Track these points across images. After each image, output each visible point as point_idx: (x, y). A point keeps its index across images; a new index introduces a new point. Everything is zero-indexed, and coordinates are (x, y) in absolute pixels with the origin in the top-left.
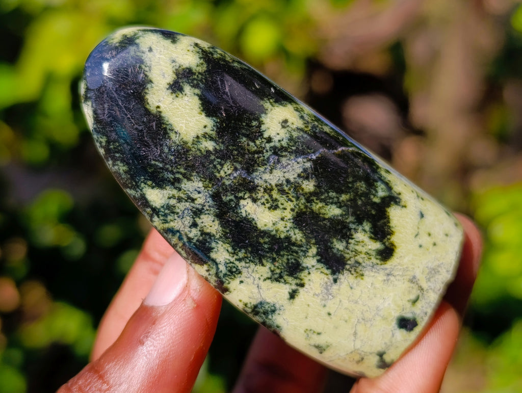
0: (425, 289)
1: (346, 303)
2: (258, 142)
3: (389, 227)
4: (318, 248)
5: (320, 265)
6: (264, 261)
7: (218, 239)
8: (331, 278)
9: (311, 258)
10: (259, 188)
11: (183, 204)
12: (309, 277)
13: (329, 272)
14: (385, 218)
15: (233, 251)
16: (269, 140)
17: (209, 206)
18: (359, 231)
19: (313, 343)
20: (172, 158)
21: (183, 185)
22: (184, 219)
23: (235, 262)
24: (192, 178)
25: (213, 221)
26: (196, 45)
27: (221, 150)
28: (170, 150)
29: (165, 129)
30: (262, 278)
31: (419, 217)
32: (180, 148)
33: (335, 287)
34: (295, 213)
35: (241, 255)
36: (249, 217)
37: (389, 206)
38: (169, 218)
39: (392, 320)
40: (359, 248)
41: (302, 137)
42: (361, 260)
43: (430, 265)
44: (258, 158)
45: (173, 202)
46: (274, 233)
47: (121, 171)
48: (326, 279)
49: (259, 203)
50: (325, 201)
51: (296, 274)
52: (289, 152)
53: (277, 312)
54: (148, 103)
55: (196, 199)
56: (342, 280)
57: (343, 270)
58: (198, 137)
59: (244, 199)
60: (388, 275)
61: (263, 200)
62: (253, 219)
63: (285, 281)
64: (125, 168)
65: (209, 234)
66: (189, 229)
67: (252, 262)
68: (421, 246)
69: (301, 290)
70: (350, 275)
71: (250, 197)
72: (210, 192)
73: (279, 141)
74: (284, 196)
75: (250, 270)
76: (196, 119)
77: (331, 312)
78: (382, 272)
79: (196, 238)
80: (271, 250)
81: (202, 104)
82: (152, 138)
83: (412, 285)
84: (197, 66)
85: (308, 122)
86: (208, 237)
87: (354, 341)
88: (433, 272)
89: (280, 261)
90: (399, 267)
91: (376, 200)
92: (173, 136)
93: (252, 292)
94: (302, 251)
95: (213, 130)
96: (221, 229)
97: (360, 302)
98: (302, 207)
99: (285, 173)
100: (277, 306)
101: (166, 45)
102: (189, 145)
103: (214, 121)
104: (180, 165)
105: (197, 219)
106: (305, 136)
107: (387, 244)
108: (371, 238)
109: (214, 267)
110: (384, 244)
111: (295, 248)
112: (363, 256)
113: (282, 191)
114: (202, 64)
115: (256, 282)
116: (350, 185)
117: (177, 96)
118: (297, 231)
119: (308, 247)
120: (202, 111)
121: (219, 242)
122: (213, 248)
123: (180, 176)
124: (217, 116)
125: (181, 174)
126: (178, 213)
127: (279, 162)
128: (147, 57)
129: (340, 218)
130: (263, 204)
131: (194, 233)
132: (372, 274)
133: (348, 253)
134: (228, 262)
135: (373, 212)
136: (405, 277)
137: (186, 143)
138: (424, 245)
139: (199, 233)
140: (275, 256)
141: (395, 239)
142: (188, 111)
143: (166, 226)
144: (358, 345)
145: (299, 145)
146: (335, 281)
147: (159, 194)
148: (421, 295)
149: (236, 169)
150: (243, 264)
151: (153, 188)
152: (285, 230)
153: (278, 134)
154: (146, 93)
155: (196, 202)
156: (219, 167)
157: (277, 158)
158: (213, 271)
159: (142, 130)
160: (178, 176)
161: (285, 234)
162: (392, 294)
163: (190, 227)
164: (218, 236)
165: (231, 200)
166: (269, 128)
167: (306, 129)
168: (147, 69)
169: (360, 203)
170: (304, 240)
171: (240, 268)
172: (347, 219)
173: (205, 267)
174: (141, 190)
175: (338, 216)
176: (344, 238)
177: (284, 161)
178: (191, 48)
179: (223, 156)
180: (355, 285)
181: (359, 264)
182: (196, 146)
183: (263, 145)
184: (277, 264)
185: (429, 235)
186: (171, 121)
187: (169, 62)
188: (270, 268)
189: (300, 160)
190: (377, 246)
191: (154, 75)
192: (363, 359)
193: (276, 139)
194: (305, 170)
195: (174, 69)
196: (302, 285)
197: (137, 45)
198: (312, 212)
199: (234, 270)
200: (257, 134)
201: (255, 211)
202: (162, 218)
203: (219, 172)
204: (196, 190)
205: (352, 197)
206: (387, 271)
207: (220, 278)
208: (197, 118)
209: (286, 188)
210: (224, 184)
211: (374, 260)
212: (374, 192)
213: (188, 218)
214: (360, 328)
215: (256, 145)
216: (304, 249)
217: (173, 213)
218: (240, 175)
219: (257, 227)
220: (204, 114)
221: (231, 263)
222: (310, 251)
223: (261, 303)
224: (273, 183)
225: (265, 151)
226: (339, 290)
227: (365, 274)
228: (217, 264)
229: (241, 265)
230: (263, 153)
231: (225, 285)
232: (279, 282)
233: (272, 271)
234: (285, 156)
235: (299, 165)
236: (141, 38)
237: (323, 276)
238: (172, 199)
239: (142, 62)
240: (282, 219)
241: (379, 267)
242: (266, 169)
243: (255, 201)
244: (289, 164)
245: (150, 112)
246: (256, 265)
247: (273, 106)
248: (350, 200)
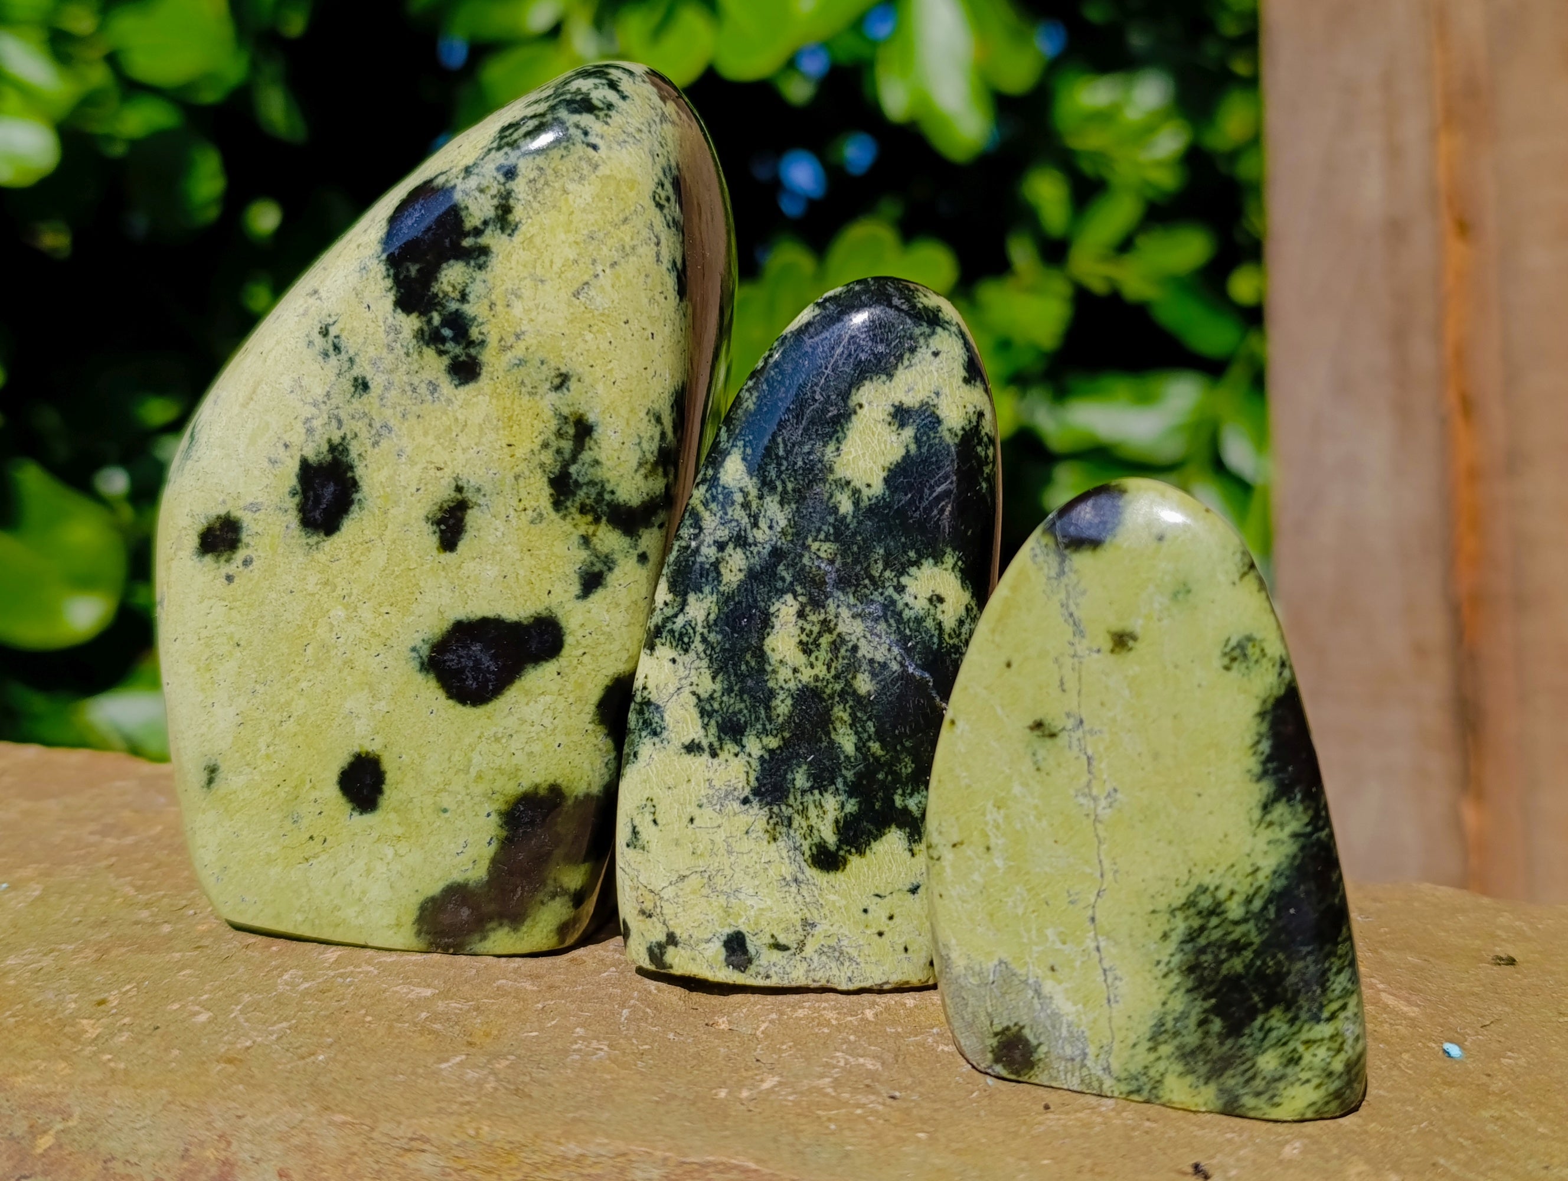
0: (803, 954)
1: (720, 836)
2: (887, 574)
3: (868, 844)
4: (779, 747)
5: (755, 764)
6: (720, 678)
7: (718, 592)
8: (747, 791)
9: (760, 746)
10: (822, 611)
11: (743, 513)
12: (731, 757)
13: (754, 783)
14: (878, 830)
15: (711, 622)
16: (900, 589)
17: (759, 553)
18: (838, 798)
19: (636, 823)
20: (800, 463)
21: (768, 499)
22: (722, 528)
23: (698, 634)
24: (786, 506)
25: (740, 570)
26: (981, 415)
27: (847, 527)
28: (809, 453)
29: (836, 431)
30: (694, 688)
31: (909, 886)
32: (820, 466)
33: (736, 806)
34: (812, 684)
35: (713, 637)
36: (773, 619)
37: (900, 827)
38: (713, 506)
39: (730, 925)
40: (813, 812)
41: (932, 636)
42: (795, 824)
43: (845, 942)
44: (865, 586)
45: (738, 498)
46: (769, 668)
47: (745, 405)
48: (740, 785)
49: (800, 622)
50: (854, 723)
51: (726, 734)
52: (898, 628)
53: (656, 740)
54: (858, 389)
55: (758, 528)
56: (751, 811)
57: (768, 804)
58: (848, 483)
59: (795, 598)
60: (796, 880)
61: (808, 627)
62: (773, 627)
63: (707, 725)
64: (752, 407)
65: (719, 574)
66: (711, 542)
67: (710, 660)
68: (865, 911)
69: (706, 756)
70: (765, 819)
71: (803, 606)
72: (779, 543)
73: (907, 605)
74: (830, 655)
75: (697, 663)
76: (871, 469)
77: (695, 822)
78: (794, 867)
79: (703, 559)
80: (741, 678)
81: (898, 465)
82: (812, 422)
83: (799, 928)
84: (950, 430)
85: (960, 634)
86: (714, 574)
87: (671, 884)
88: (837, 954)
89: (732, 701)
90: (816, 893)
91: (898, 801)
92: (831, 447)
93: (666, 684)
94: (764, 725)
95: (870, 500)
96: (735, 587)
97: (733, 858)
98: (828, 691)
99: (864, 637)
100: (665, 734)
101: (955, 372)
102: (831, 477)
103: (884, 494)
104: (796, 479)
105: (731, 545)
106: (935, 640)
107: (842, 853)
108: (837, 821)
109: (676, 609)
110: (839, 848)
111: (763, 712)
112: (804, 824)
113: (835, 647)
114: (956, 435)
115: (684, 682)
116: (898, 748)
117: (890, 424)
118: (789, 701)
119: (775, 732)
120: (889, 470)
121: (715, 595)
122: (702, 592)
123: (780, 489)
124: (892, 493)
125: (785, 487)
126: (726, 514)
127: (876, 620)
128: (923, 354)
129: (842, 758)
130: (803, 629)
131: (709, 552)
132: (784, 854)
133: (796, 799)
134: (693, 624)
135: (877, 806)
136: (806, 911)
137: (831, 470)
138: (870, 915)
139: (713, 559)
140: (736, 688)
141: (855, 862)
142: (877, 449)
143: (701, 508)
144: (668, 893)
145: (916, 637)
146: (745, 801)
147: (740, 472)
148: (793, 951)
149: (831, 562)
150: (701, 648)
151: (744, 459)
152: (781, 682)
153: (916, 598)
154: (871, 379)
155: (755, 530)
156: (822, 536)
157: (880, 613)
158: (669, 612)
159: (816, 401)
160: (778, 483)
161: (775, 687)
162: (769, 902)
163: (715, 542)
164: (721, 589)
165: (783, 579)
166: (916, 579)
167: (946, 637)
168: (906, 363)
169: (880, 776)
170: (781, 720)
171: (693, 647)
172: (847, 769)
173: (669, 597)
174: (733, 446)
175: (844, 752)
176: (815, 781)
177: (882, 627)
178: (971, 409)
179: (839, 533)
180: (754, 836)
181: (790, 825)
182: (834, 487)
183: (887, 584)
184: (725, 698)
185: (891, 918)
186: (850, 434)
187: (933, 388)
188: (715, 691)
189: (896, 650)
190: (831, 839)
191: (903, 376)
192: (650, 916)
193: (907, 598)
194: (884, 666)
195: (926, 400)
196: (714, 755)
197: (933, 333)
198: (828, 710)
199: (686, 640)
200: (898, 566)
201: (786, 623)
202: (708, 496)
203: (815, 540)
204: (771, 520)
205: (883, 759)
206: (800, 877)
207: (664, 626)
208: (875, 468)
209: (843, 651)
210: (801, 556)
211: (806, 847)
212: (909, 791)
213: (727, 532)
214: (694, 881)
215: (881, 573)
216: (768, 727)
217: (723, 507)
218: (826, 573)
219: (764, 639)
220: (885, 474)
221: (694, 629)
222: (770, 738)
223: (658, 707)
224: (841, 628)
225: (880, 590)
226: (735, 814)
227: (778, 843)
228: (682, 610)
229: (698, 645)
230: (876, 590)
231: (657, 641)
232: (702, 717)
233: (711, 697)
234: (890, 626)
235: (886, 653)
236: (946, 333)
237: (743, 777)
238: (741, 494)
239: (913, 350)
240: (795, 671)
241: (800, 858)
242: (855, 606)
243: (801, 614)
244: (880, 638)
245: (848, 398)
246: (709, 667)
247: (953, 568)
248: (877, 759)
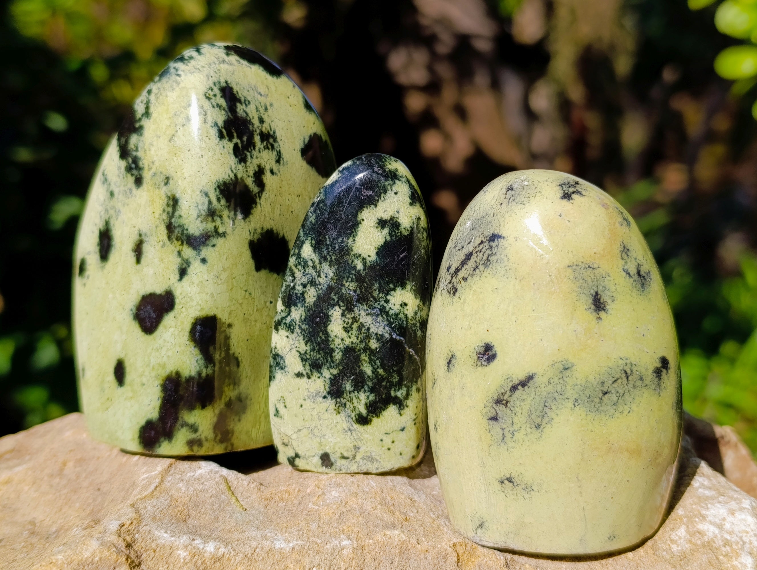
0: (356, 460)
1: (315, 413)
2: (381, 295)
3: (381, 412)
4: (338, 374)
5: (328, 381)
6: (309, 344)
7: (305, 306)
8: (325, 393)
9: (329, 373)
10: (353, 313)
11: (313, 271)
12: (317, 379)
13: (328, 389)
14: (385, 406)
15: (303, 320)
16: (387, 301)
17: (322, 288)
18: (366, 394)
19: (277, 406)
20: (337, 247)
21: (324, 264)
22: (304, 277)
23: (297, 325)
24: (333, 267)
25: (314, 296)
26: (419, 219)
27: (361, 275)
28: (341, 243)
29: (353, 232)
30: (298, 349)
31: (400, 428)
32: (346, 248)
33: (321, 399)
34: (351, 345)
35: (304, 327)
36: (331, 318)
37: (394, 404)
38: (299, 267)
39: (322, 450)
40: (355, 400)
41: (403, 321)
42: (348, 406)
43: (373, 454)
44: (371, 301)
45: (310, 264)
46: (330, 339)
47: (310, 219)
48: (322, 391)
49: (343, 318)
50: (371, 360)
51: (313, 369)
52: (387, 319)
53: (283, 371)
54: (361, 212)
55: (321, 277)
56: (327, 401)
57: (334, 398)
58: (360, 255)
59: (340, 308)
60: (350, 430)
61: (347, 320)
62: (331, 321)
63: (305, 365)
64: (313, 221)
65: (304, 298)
66: (300, 284)
67: (304, 336)
68: (382, 440)
69: (305, 379)
70: (334, 405)
71: (344, 311)
72: (331, 284)
73: (390, 308)
74: (357, 332)
75: (298, 338)
76: (370, 248)
77: (303, 407)
78: (349, 424)
79: (297, 292)
80: (319, 344)
81: (382, 246)
82: (341, 228)
83: (353, 450)
84: (405, 228)
85: (416, 319)
86: (302, 298)
87: (295, 433)
88: (370, 459)
89: (315, 354)
90: (359, 434)
91: (393, 394)
92: (351, 239)
93: (285, 347)
94: (330, 364)
95: (370, 262)
96: (312, 304)
97: (321, 422)
98: (358, 348)
99: (372, 323)
100: (286, 369)
101: (406, 201)
102: (352, 253)
103: (377, 260)
104: (336, 255)
105: (309, 285)
106: (405, 322)
107: (369, 417)
108: (366, 404)
109: (287, 314)
110: (368, 415)
111: (329, 359)
112: (352, 406)
113: (359, 329)
114: (408, 230)
115: (293, 346)
116: (391, 371)
117: (377, 227)
118: (341, 353)
119: (335, 367)
120: (378, 249)
121: (303, 308)
122: (297, 306)
123: (329, 259)
124: (380, 259)
125: (331, 259)
126: (305, 271)
127: (377, 316)
128: (390, 194)
129: (366, 377)
130: (344, 322)
131: (299, 288)
132: (344, 419)
133: (347, 395)
134: (295, 321)
135: (384, 396)
136: (355, 442)
137: (352, 250)
138: (384, 442)
139: (301, 292)
140: (317, 348)
141: (375, 421)
142: (372, 240)
143: (294, 268)
144: (294, 437)
145: (396, 322)
146: (325, 397)
147: (310, 252)
148: (351, 459)
149: (355, 291)
150: (299, 331)
151: (312, 246)
152: (337, 345)
153: (394, 305)
154: (367, 207)
155: (319, 278)
156: (350, 280)
157: (379, 313)
158: (284, 315)
159: (342, 218)
160: (328, 257)
161: (334, 347)
162: (339, 439)
163: (301, 284)
164: (306, 305)
165: (334, 300)
166: (394, 296)
167: (409, 321)
168: (383, 199)
169: (384, 384)
170: (338, 361)
171: (295, 331)
172: (368, 381)
173: (283, 308)
174: (306, 239)
175: (366, 374)
176: (355, 387)
177: (380, 319)
178: (414, 217)
179: (359, 279)
180: (330, 412)
181: (345, 406)
182: (353, 257)
183: (381, 300)
184: (312, 353)
185: (393, 442)
186: (359, 233)
187: (396, 210)
188: (307, 350)
189: (387, 328)
190: (364, 412)
191: (381, 205)
192: (287, 445)
193: (390, 305)
194: (382, 336)
195: (393, 215)
196: (309, 378)
197: (394, 183)
198: (359, 356)
199: (292, 328)
200: (386, 292)
201: (337, 319)
202: (297, 262)
203: (347, 282)
204: (326, 274)
205: (384, 376)
206: (352, 428)
207: (282, 321)
208: (372, 248)
209: (363, 330)
210: (341, 289)
211: (353, 415)
212: (397, 389)
213: (306, 279)
214: (305, 431)
215: (378, 295)
216: (332, 365)
217: (304, 268)
218: (353, 296)
219: (327, 326)
220: (377, 250)
221: (295, 323)
222: (334, 370)
223: (282, 358)
224: (362, 320)
225: (378, 303)
226: (320, 403)
227: (341, 414)
228: (289, 314)
229: (297, 330)
230: (376, 302)
231: (279, 327)
232: (302, 361)
233: (306, 353)
234: (383, 318)
235: (383, 330)
236: (400, 182)
237: (323, 387)
238: (311, 262)
239: (385, 192)
240: (342, 340)
241: (351, 420)
242: (367, 310)
243: (343, 315)
244: (380, 323)
245: (357, 216)
246: (303, 340)
247: (410, 290)
248: (382, 376)
